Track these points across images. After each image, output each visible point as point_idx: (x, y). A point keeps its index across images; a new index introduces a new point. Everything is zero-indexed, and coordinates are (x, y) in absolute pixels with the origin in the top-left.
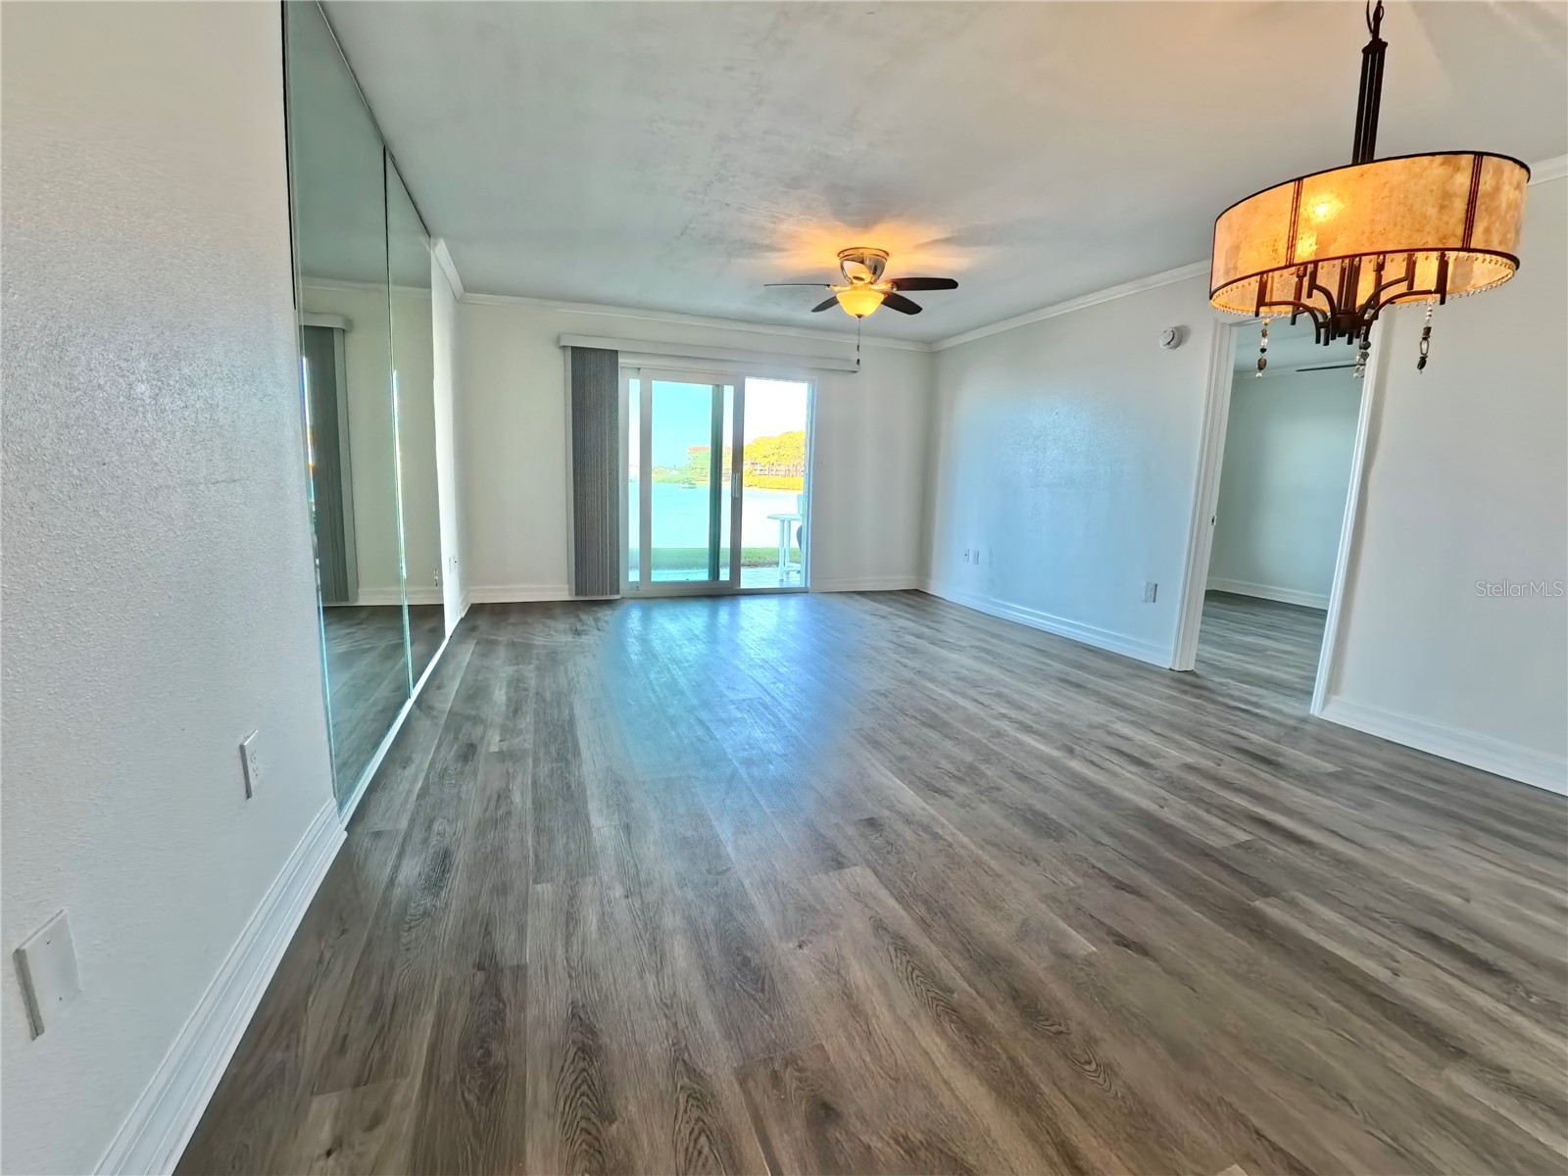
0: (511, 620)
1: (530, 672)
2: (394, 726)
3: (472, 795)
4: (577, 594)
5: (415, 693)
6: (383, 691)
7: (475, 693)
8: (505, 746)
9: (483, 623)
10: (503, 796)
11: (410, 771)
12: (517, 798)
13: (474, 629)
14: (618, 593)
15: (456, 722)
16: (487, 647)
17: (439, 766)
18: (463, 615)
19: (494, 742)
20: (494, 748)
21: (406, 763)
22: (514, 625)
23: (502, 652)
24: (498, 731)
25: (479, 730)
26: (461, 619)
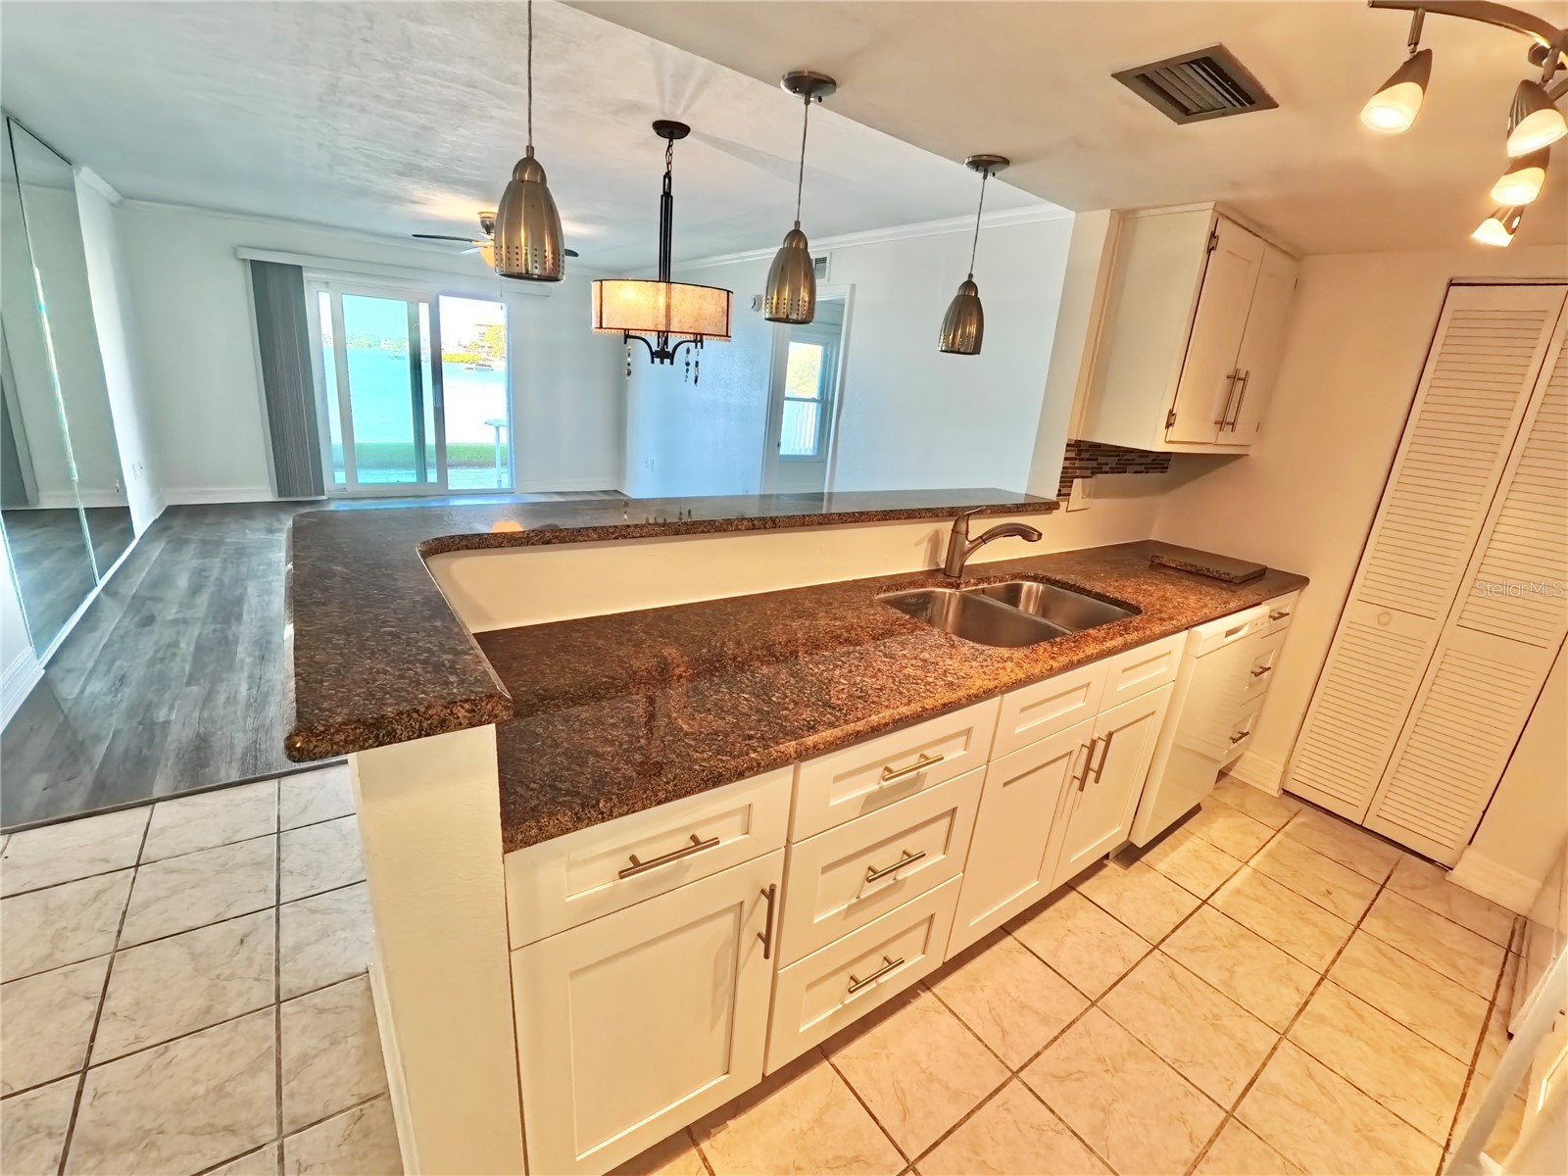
0: (207, 521)
1: (216, 563)
2: (81, 606)
3: (147, 646)
4: (280, 496)
5: (102, 583)
6: (70, 583)
7: (161, 580)
8: (179, 616)
9: (177, 524)
10: (175, 644)
11: (97, 635)
12: (183, 645)
13: (166, 529)
14: (323, 494)
15: (138, 603)
16: (178, 544)
17: (122, 631)
18: (157, 517)
19: (172, 612)
20: (170, 618)
21: (93, 629)
22: (209, 524)
23: (192, 548)
24: (176, 606)
25: (160, 606)
26: (155, 521)
